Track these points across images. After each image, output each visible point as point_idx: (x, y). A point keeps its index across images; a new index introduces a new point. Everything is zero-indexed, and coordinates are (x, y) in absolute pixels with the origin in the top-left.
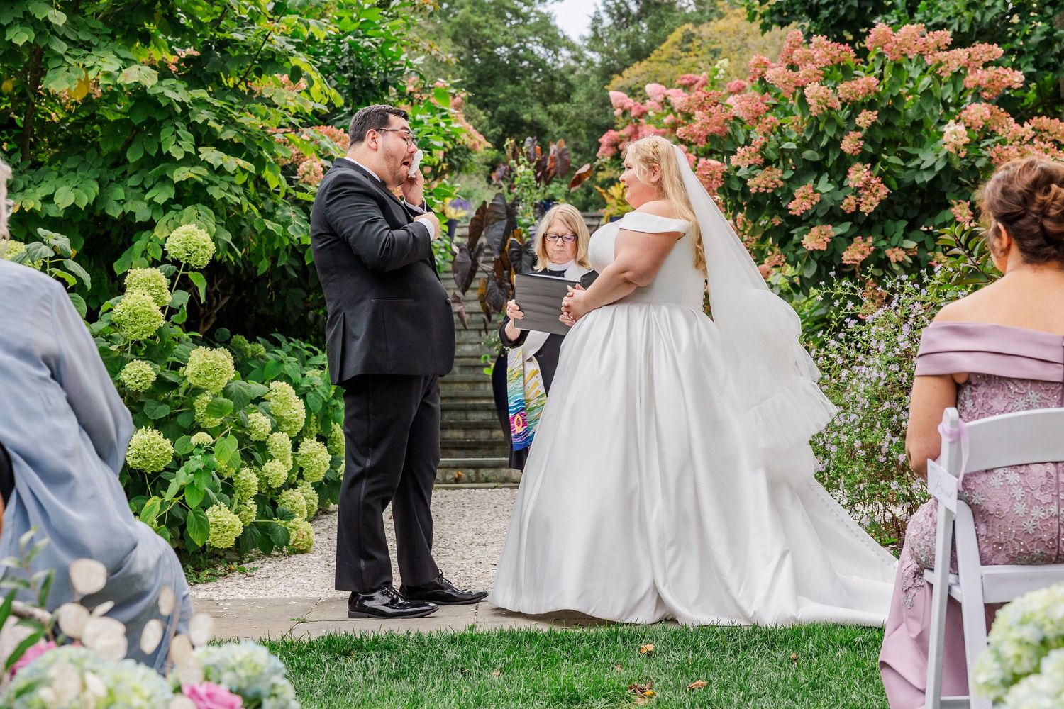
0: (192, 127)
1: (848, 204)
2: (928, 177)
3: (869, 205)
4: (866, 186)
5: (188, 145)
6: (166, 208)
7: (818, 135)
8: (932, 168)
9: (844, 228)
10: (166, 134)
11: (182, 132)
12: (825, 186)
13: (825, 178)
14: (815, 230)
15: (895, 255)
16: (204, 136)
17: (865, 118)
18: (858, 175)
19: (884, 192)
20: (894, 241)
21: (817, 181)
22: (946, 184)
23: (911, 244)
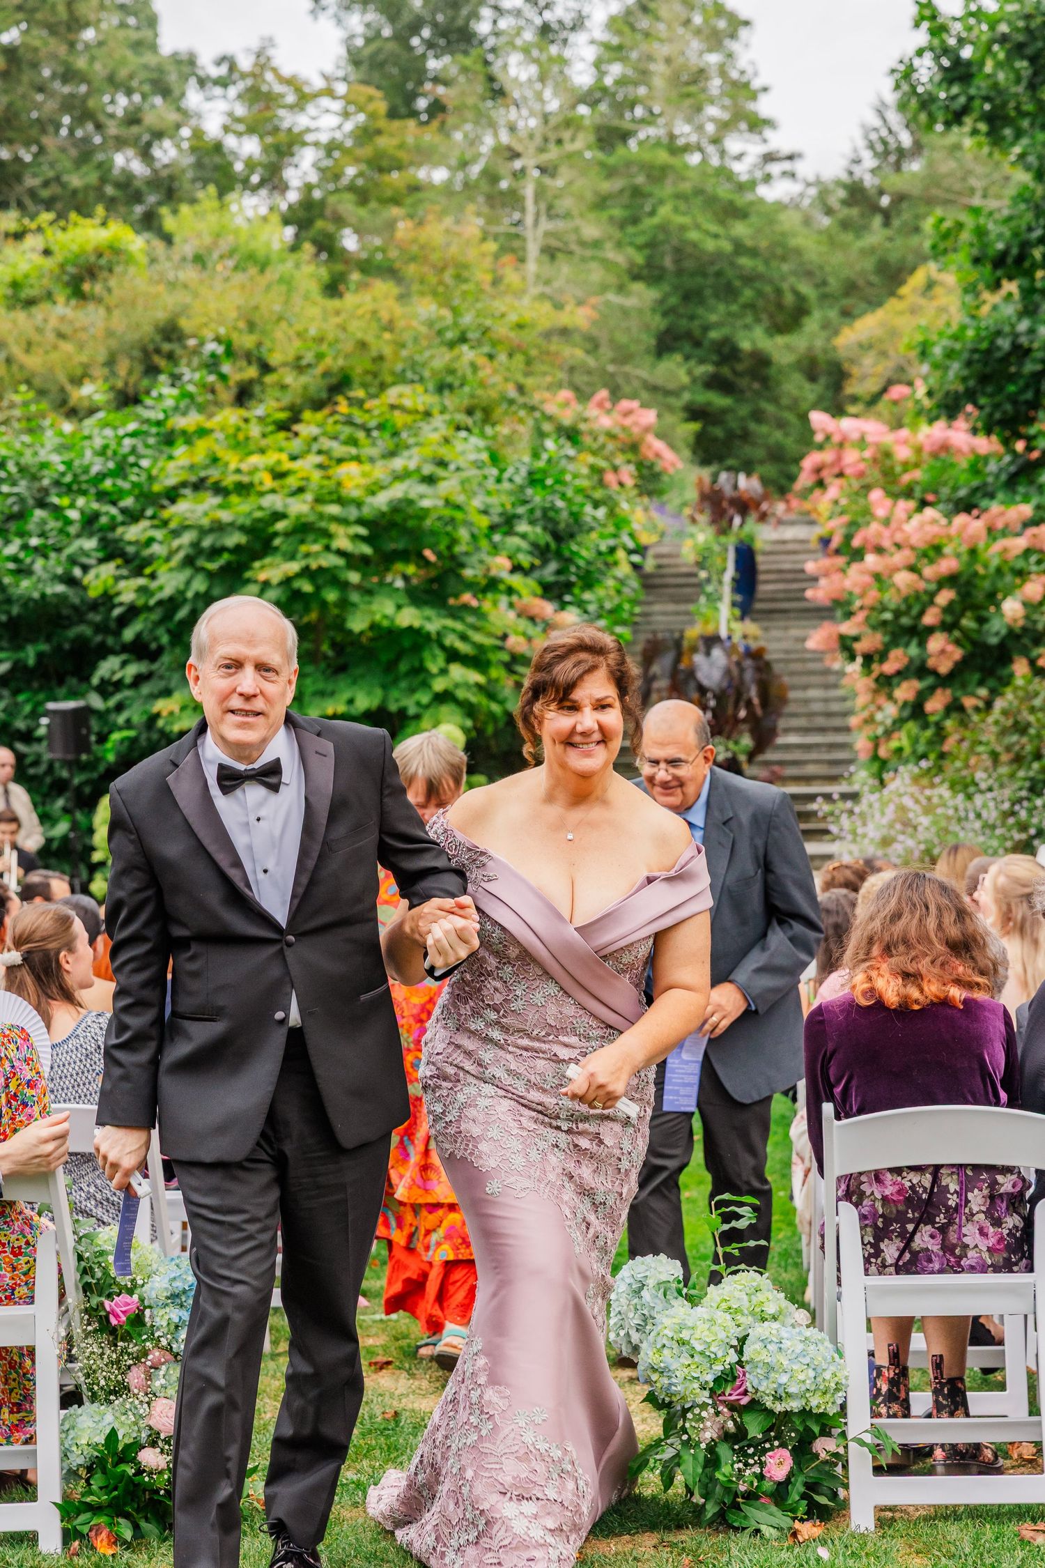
0: (443, 647)
1: (931, 663)
2: (994, 641)
3: (944, 668)
4: (943, 652)
5: (441, 661)
6: (427, 707)
7: (909, 607)
8: (997, 634)
9: (930, 681)
10: (426, 655)
11: (438, 652)
12: (913, 650)
13: (914, 643)
14: (905, 685)
15: (969, 702)
16: (453, 656)
17: (945, 597)
18: (936, 643)
19: (958, 653)
20: (970, 689)
21: (907, 645)
22: (1010, 644)
23: (983, 692)
